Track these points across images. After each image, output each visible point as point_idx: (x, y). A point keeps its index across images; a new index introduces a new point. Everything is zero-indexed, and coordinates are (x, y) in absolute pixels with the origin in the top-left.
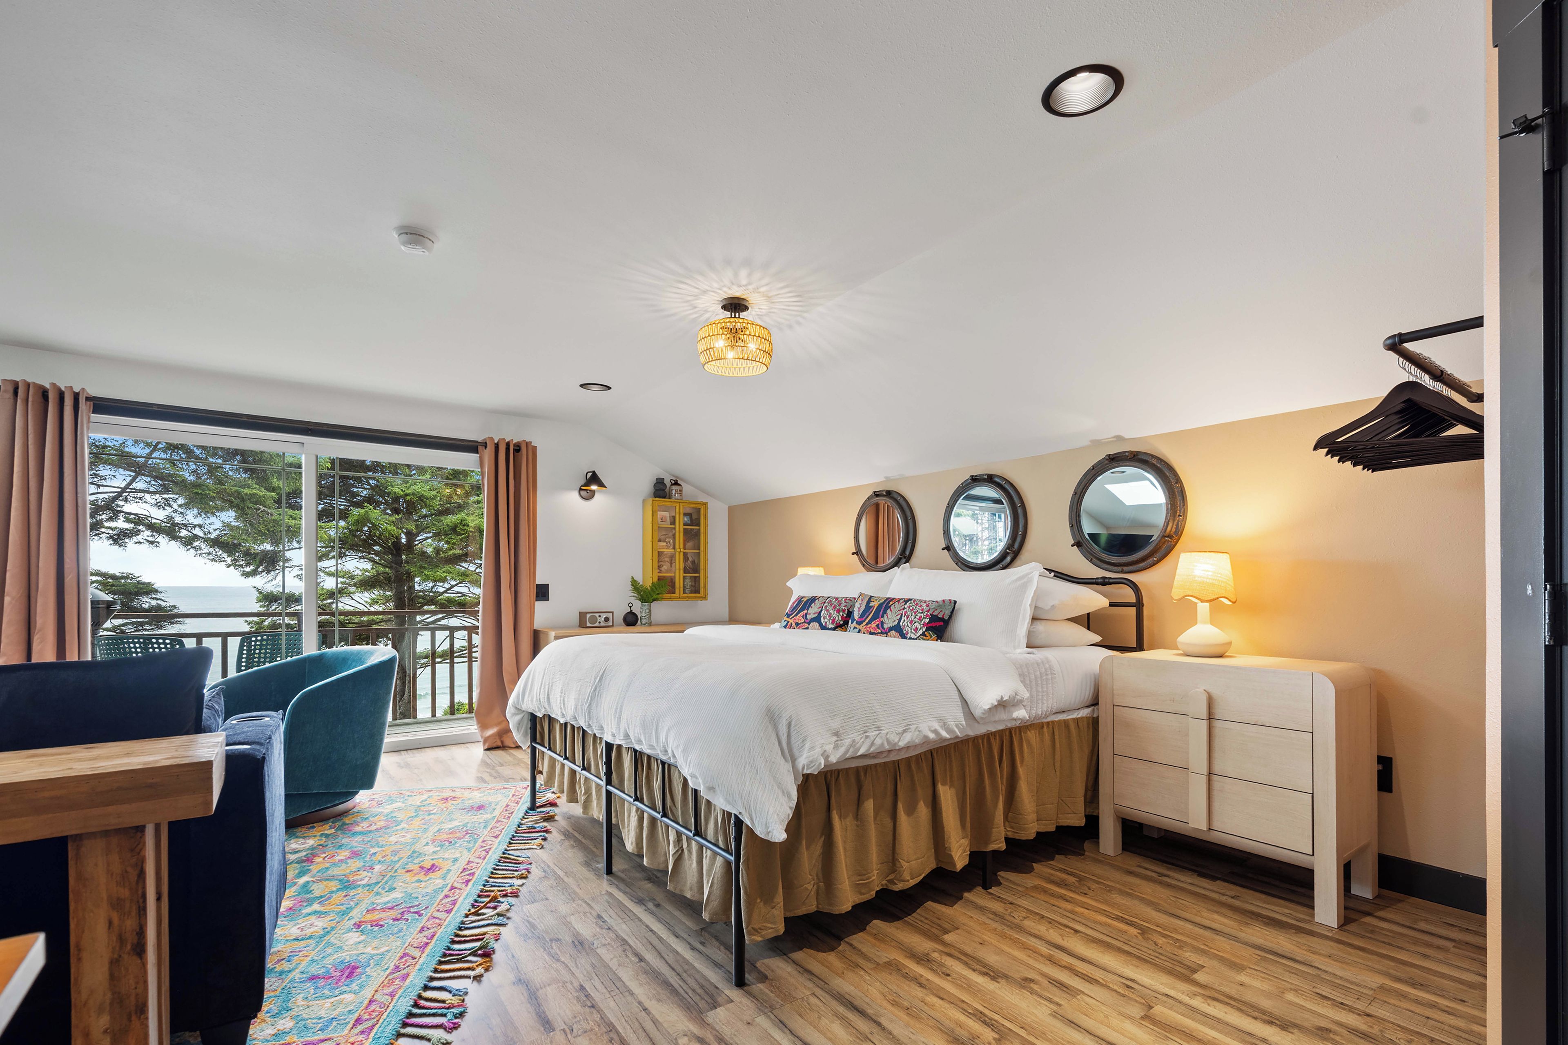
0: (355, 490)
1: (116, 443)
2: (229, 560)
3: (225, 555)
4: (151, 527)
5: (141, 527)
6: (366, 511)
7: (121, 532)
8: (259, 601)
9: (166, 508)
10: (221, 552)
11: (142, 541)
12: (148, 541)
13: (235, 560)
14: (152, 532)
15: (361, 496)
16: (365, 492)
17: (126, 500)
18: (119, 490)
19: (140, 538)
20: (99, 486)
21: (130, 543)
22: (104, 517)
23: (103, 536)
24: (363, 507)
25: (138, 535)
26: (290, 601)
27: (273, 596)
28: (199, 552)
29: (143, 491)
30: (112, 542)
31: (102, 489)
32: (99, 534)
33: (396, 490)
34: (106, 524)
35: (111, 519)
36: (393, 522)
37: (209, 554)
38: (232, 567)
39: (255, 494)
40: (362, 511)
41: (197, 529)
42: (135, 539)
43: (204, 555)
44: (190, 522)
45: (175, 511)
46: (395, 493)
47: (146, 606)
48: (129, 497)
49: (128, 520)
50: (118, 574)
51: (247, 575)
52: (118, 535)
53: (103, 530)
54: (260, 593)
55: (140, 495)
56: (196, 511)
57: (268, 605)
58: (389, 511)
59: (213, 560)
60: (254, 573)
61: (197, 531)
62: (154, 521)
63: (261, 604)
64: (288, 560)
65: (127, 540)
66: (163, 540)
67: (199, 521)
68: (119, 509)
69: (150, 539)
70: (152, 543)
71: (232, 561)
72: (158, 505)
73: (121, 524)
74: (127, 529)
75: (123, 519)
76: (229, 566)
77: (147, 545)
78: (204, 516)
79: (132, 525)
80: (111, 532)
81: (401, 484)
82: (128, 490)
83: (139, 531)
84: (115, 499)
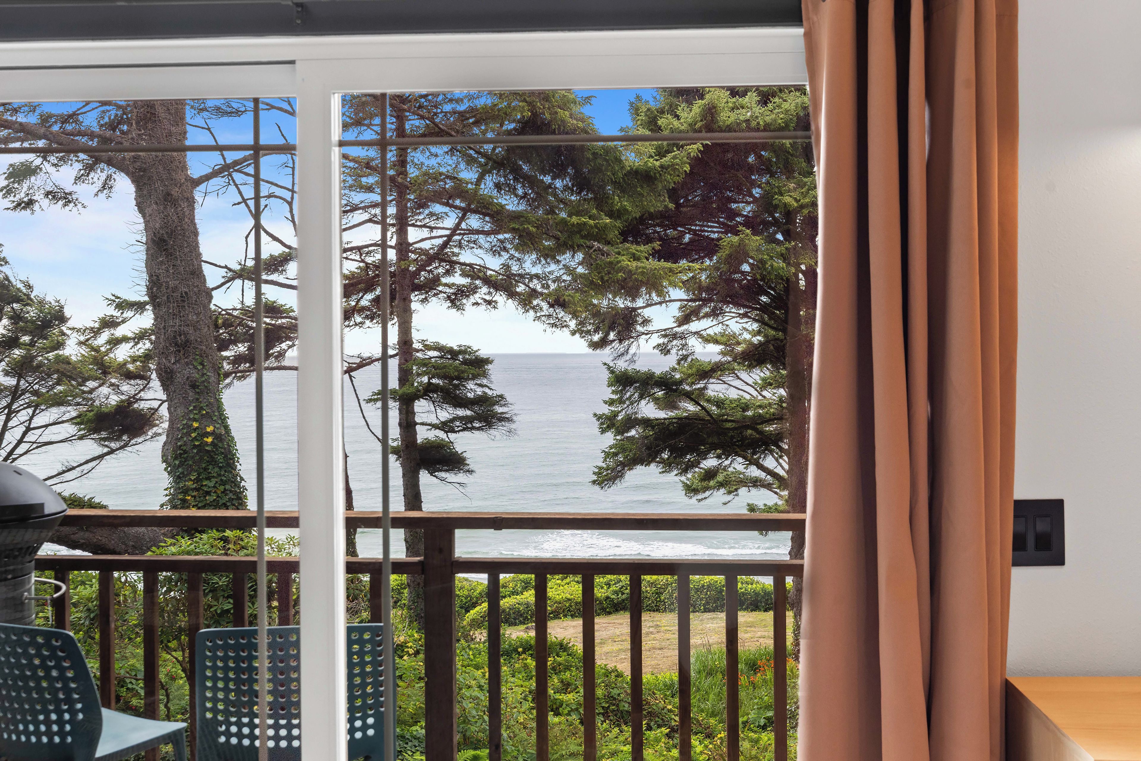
0: (734, 206)
1: (449, 168)
2: (573, 324)
3: (567, 318)
4: (488, 281)
5: (478, 282)
6: (742, 240)
7: (459, 290)
8: (610, 385)
9: (502, 253)
10: (563, 313)
11: (480, 301)
12: (485, 301)
13: (582, 323)
14: (489, 287)
15: (743, 216)
16: (748, 208)
17: (460, 246)
18: (448, 232)
19: (477, 297)
20: (432, 229)
21: (467, 303)
22: (441, 270)
23: (441, 296)
24: (736, 233)
25: (476, 293)
26: (648, 384)
27: (627, 378)
28: (538, 314)
29: (478, 232)
30: (450, 305)
31: (435, 233)
32: (437, 294)
33: (787, 199)
34: (444, 280)
35: (448, 273)
36: (782, 255)
37: (549, 316)
38: (577, 335)
39: (585, 224)
40: (735, 239)
41: (535, 281)
42: (472, 299)
43: (543, 318)
44: (528, 271)
45: (512, 257)
46: (785, 204)
47: (470, 395)
48: (463, 241)
49: (464, 275)
50: (455, 348)
51: (595, 346)
52: (455, 294)
53: (440, 288)
54: (612, 372)
55: (474, 237)
56: (534, 256)
57: (621, 391)
58: (780, 237)
59: (554, 325)
60: (603, 343)
61: (536, 285)
62: (489, 273)
63: (613, 388)
64: (646, 322)
65: (464, 301)
66: (500, 298)
67: (537, 270)
68: (455, 258)
69: (488, 298)
70: (489, 303)
71: (577, 325)
72: (494, 252)
73: (458, 279)
74: (464, 286)
75: (459, 272)
76: (573, 333)
77: (483, 307)
78: (543, 262)
79: (469, 280)
80: (448, 290)
81: (795, 189)
82: (458, 232)
83: (476, 287)
84: (445, 245)
